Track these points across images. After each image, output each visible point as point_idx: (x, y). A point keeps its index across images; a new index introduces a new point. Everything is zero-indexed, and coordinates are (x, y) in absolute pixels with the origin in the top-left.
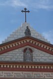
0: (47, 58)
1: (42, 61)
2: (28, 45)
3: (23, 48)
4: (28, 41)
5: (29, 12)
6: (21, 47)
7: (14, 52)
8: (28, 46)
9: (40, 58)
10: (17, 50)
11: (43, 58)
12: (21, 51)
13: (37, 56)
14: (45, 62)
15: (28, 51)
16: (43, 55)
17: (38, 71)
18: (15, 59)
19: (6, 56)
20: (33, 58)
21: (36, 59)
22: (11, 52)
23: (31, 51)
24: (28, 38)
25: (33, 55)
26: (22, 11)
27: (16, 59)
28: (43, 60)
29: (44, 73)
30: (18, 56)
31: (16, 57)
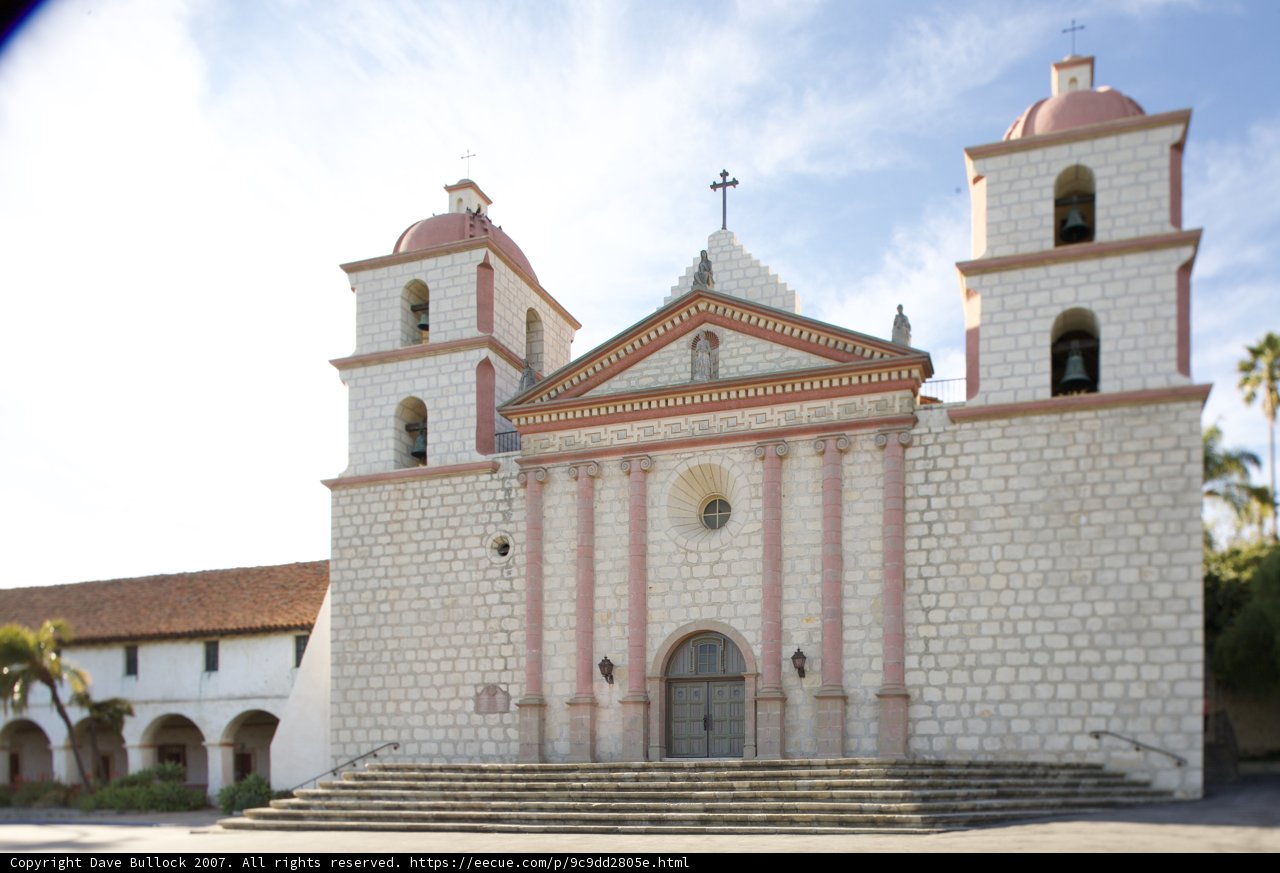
0: (760, 358)
1: (747, 370)
2: (705, 321)
3: (691, 336)
4: (702, 306)
5: (735, 183)
6: (684, 334)
7: (663, 356)
8: (707, 327)
9: (739, 361)
10: (673, 346)
11: (749, 359)
12: (684, 346)
13: (731, 357)
14: (755, 372)
15: (702, 343)
16: (749, 350)
17: (730, 408)
18: (666, 378)
19: (641, 370)
20: (721, 364)
21: (728, 367)
22: (655, 356)
23: (713, 340)
24: (700, 296)
25: (722, 355)
26: (714, 186)
27: (670, 375)
28: (750, 368)
29: (748, 412)
30: (675, 365)
31: (671, 370)
